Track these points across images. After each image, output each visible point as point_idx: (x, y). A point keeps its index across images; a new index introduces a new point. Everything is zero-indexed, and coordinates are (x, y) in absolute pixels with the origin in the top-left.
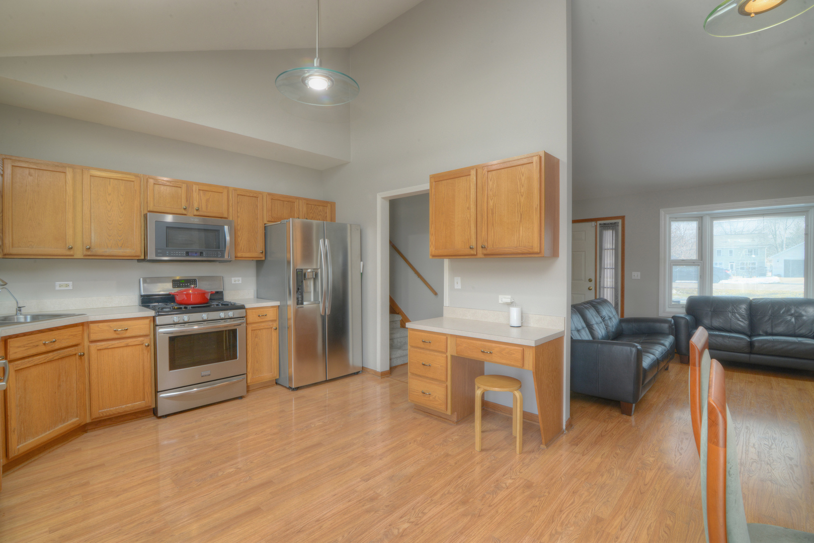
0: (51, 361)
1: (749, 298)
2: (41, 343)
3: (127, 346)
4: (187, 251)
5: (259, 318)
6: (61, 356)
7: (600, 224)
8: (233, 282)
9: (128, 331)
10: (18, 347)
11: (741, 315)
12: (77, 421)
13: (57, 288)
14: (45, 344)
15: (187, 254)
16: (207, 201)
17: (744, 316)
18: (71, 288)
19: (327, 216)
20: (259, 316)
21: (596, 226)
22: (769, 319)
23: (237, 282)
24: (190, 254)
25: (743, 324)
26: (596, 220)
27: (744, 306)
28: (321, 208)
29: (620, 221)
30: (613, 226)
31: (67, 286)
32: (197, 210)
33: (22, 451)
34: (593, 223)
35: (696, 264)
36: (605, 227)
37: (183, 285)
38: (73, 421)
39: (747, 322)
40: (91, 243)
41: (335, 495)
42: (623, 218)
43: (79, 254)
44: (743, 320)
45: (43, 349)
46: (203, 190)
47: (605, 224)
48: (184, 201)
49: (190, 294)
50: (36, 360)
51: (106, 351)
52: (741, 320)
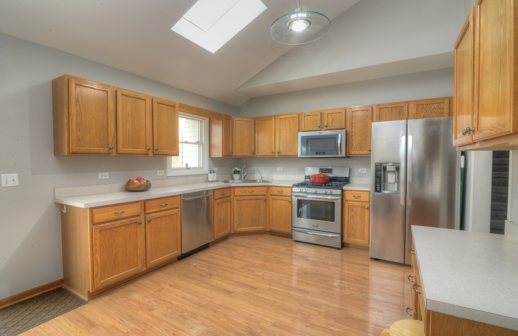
0: (251, 199)
2: (247, 191)
3: (282, 200)
4: (317, 152)
5: (354, 197)
6: (256, 198)
8: (360, 172)
9: (283, 193)
10: (238, 191)
12: (263, 228)
13: (278, 170)
14: (249, 192)
15: (317, 153)
16: (333, 119)
18: (282, 170)
19: (443, 112)
20: (354, 196)
23: (363, 172)
24: (318, 153)
28: (436, 105)
31: (281, 169)
32: (326, 126)
33: (238, 231)
37: (324, 172)
38: (261, 227)
40: (280, 150)
41: (251, 315)
43: (277, 155)
45: (248, 194)
46: (330, 114)
48: (319, 122)
49: (316, 177)
50: (245, 198)
51: (275, 200)
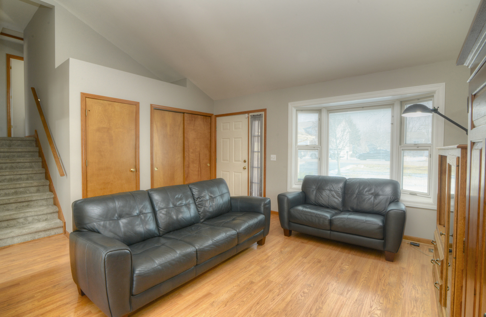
1: (346, 178)
11: (336, 192)
17: (339, 194)
21: (248, 117)
22: (356, 197)
25: (337, 200)
27: (341, 185)
29: (263, 113)
35: (316, 148)
36: (254, 118)
39: (340, 200)
42: (265, 110)
44: (338, 198)
47: (254, 116)
52: (336, 197)
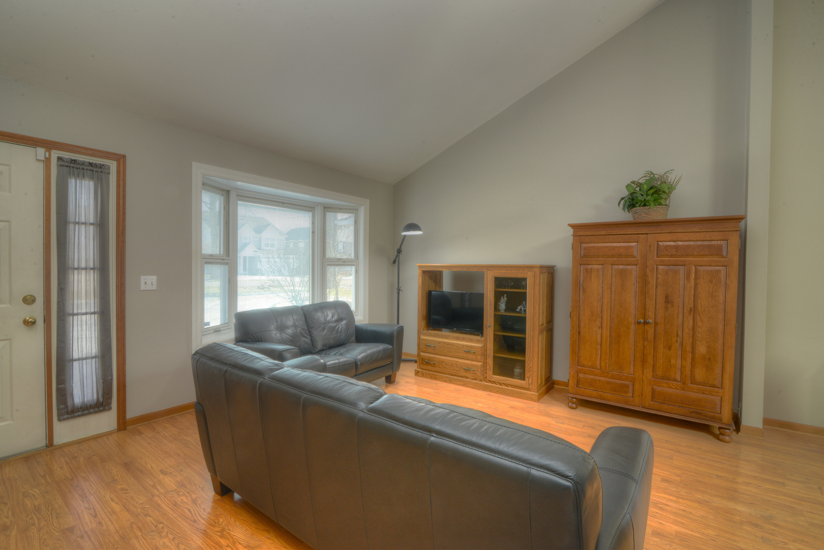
7: (59, 159)
26: (49, 145)
30: (96, 172)
34: (41, 152)
